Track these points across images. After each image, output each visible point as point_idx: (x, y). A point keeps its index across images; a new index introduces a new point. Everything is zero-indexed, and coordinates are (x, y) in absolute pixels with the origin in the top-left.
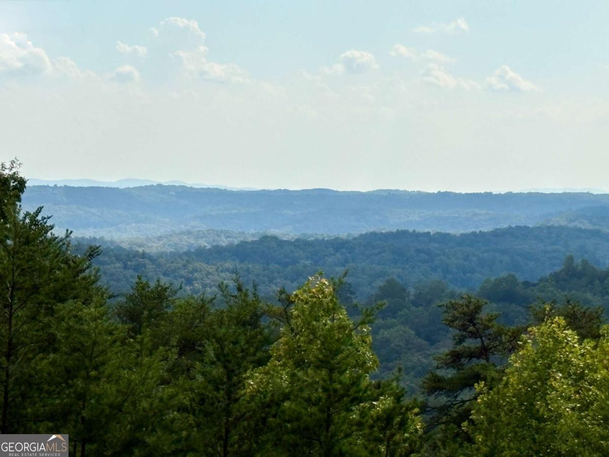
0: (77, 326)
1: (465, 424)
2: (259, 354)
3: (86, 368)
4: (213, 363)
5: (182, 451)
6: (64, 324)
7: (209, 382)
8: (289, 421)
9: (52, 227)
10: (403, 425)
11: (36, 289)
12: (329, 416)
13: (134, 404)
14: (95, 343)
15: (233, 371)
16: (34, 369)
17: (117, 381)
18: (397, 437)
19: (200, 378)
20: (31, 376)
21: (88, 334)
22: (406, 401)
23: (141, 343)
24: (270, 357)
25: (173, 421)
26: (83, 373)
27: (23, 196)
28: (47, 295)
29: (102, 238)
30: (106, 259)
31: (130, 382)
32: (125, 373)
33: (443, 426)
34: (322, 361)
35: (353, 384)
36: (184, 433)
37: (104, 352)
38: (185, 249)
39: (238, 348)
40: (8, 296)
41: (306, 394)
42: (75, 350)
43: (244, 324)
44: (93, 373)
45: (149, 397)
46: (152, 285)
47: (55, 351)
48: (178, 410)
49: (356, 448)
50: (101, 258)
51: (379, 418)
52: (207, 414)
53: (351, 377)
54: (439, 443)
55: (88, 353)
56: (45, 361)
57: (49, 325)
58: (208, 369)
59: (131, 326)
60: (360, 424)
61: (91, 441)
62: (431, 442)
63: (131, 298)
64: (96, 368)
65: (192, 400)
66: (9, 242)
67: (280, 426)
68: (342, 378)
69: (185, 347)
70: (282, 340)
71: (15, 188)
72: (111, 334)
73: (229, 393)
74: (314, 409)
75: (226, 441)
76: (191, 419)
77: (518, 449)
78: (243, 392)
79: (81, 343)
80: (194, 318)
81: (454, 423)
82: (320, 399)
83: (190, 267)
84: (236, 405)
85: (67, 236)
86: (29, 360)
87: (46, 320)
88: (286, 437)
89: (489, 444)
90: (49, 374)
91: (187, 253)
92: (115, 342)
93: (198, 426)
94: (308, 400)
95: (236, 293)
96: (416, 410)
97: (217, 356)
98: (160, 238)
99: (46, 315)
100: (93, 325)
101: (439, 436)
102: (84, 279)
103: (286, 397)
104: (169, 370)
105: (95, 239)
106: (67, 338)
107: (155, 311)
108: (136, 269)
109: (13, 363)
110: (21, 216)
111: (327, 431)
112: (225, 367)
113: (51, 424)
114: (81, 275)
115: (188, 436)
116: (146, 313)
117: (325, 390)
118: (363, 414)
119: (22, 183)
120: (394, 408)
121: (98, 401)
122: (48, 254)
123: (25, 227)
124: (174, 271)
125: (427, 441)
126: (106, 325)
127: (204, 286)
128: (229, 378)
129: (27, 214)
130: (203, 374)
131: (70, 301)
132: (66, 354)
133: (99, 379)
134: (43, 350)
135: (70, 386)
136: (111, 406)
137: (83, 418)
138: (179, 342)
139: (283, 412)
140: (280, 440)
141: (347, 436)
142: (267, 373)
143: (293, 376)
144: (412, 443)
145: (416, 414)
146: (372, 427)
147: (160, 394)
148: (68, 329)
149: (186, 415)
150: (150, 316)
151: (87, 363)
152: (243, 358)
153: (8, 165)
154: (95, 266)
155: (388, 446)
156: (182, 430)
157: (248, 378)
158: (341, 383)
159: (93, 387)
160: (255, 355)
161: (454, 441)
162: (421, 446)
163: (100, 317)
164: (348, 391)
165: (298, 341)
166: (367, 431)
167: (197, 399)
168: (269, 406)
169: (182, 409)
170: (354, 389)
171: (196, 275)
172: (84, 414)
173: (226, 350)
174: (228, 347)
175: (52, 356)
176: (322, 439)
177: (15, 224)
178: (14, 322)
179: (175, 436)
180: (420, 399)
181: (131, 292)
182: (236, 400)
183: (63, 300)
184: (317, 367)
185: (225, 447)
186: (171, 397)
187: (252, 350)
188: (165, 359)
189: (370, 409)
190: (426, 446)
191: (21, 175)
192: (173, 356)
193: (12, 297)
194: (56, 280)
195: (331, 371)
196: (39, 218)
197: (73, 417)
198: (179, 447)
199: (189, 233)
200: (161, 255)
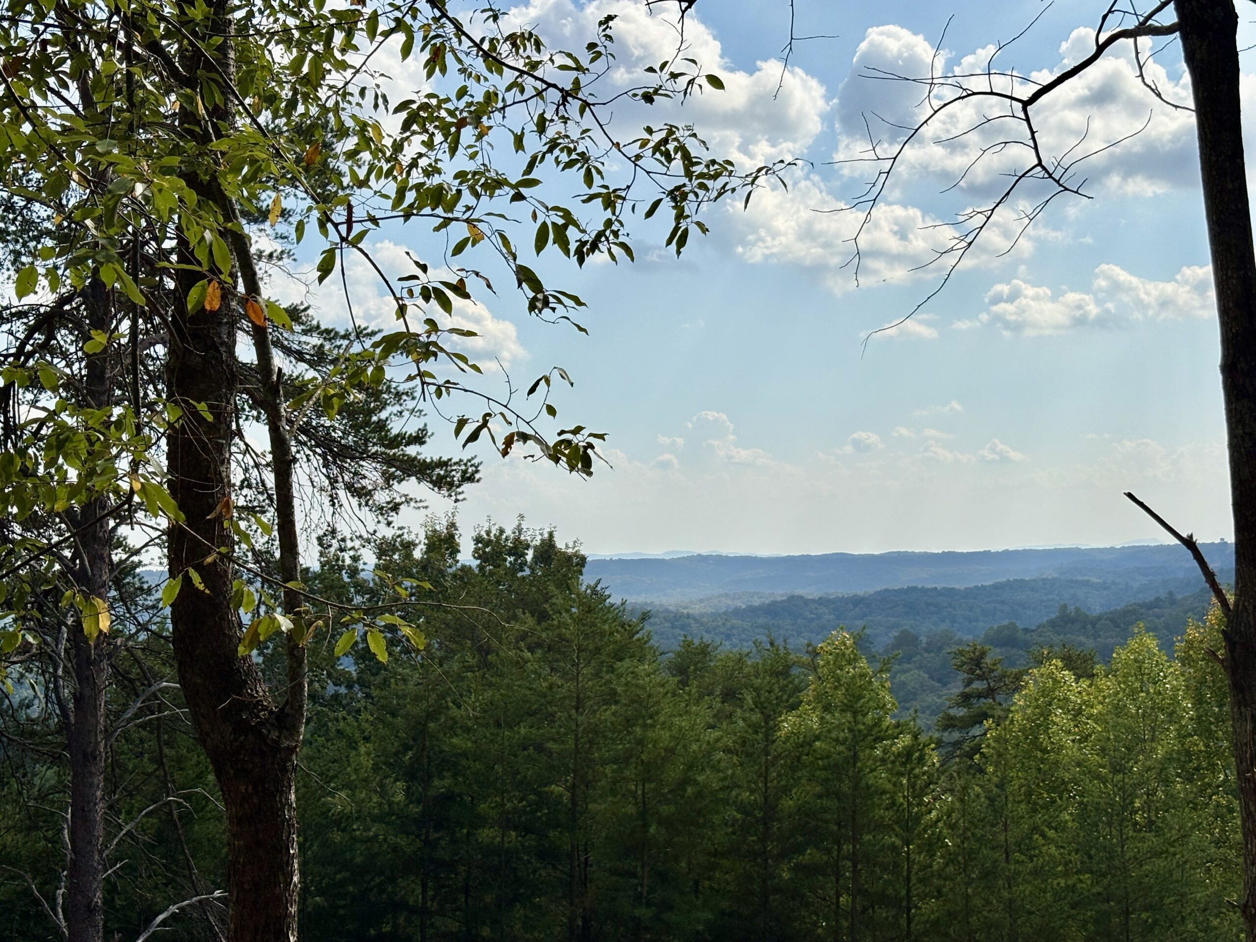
0: (634, 681)
1: (977, 756)
2: (791, 700)
3: (643, 717)
4: (752, 710)
5: (728, 787)
6: (623, 680)
7: (749, 726)
8: (821, 759)
9: (609, 596)
10: (921, 760)
11: (598, 650)
12: (855, 754)
13: (685, 747)
14: (649, 696)
15: (769, 716)
16: (599, 719)
17: (670, 729)
18: (917, 771)
19: (741, 723)
20: (597, 725)
21: (643, 688)
22: (923, 738)
23: (689, 694)
24: (802, 702)
25: (719, 762)
26: (640, 721)
27: (584, 570)
28: (608, 655)
29: (652, 603)
30: (657, 620)
31: (680, 729)
32: (676, 720)
33: (957, 760)
34: (845, 705)
35: (876, 725)
36: (730, 772)
37: (658, 703)
38: (724, 609)
39: (773, 696)
40: (575, 657)
41: (834, 735)
42: (633, 702)
43: (777, 674)
44: (649, 721)
45: (698, 741)
46: (697, 642)
47: (616, 703)
48: (724, 751)
49: (880, 781)
50: (652, 620)
51: (900, 754)
52: (748, 755)
53: (873, 719)
54: (955, 775)
55: (644, 704)
56: (608, 712)
57: (609, 682)
58: (748, 715)
59: (680, 678)
60: (883, 761)
61: (649, 780)
62: (947, 774)
63: (679, 655)
64: (651, 717)
65: (734, 742)
66: (574, 610)
67: (811, 763)
68: (865, 720)
69: (727, 695)
70: (811, 687)
71: (577, 564)
72: (663, 686)
73: (766, 736)
74: (840, 748)
75: (766, 778)
76: (735, 758)
77: (1025, 779)
78: (779, 734)
79: (638, 695)
80: (734, 670)
81: (967, 756)
82: (846, 739)
83: (729, 624)
84: (774, 746)
85: (623, 604)
86: (595, 712)
87: (608, 677)
88: (818, 773)
89: (999, 774)
90: (612, 723)
91: (726, 613)
92: (666, 694)
93: (741, 764)
94: (837, 740)
95: (769, 647)
96: (933, 746)
97: (755, 703)
98: (701, 601)
99: (607, 672)
100: (647, 679)
101: (955, 768)
102: (638, 640)
103: (817, 738)
104: (715, 716)
105: (646, 604)
106: (626, 691)
107: (700, 665)
108: (682, 628)
109: (582, 714)
110: (583, 588)
111: (854, 766)
112: (762, 713)
113: (615, 767)
114: (636, 637)
115: (733, 774)
116: (692, 668)
117: (851, 730)
118: (885, 751)
119: (583, 559)
120: (913, 745)
121: (654, 746)
122: (608, 619)
123: (586, 597)
124: (715, 629)
125: (943, 773)
126: (658, 679)
127: (741, 640)
128: (767, 723)
129: (588, 587)
130: (744, 720)
131: (627, 660)
132: (625, 705)
133: (654, 726)
134: (606, 703)
135: (629, 733)
136: (666, 750)
137: (642, 761)
138: (722, 691)
139: (814, 751)
140: (813, 776)
141: (872, 771)
142: (800, 716)
143: (822, 718)
144: (930, 776)
145: (933, 749)
146: (893, 762)
147: (707, 738)
148: (626, 684)
149: (730, 756)
150: (695, 670)
151: (644, 712)
152: (778, 705)
153: (571, 545)
154: (648, 628)
155: (909, 780)
156: (727, 768)
157: (783, 721)
158: (864, 724)
159: (650, 734)
160: (787, 701)
161: (968, 773)
162: (939, 778)
163: (654, 673)
164: (871, 730)
165: (825, 687)
166: (889, 766)
167: (739, 741)
168: (802, 746)
169: (727, 750)
170: (877, 729)
171: (734, 631)
172: (644, 757)
173: (762, 699)
174: (764, 695)
175: (613, 707)
176: (850, 774)
177: (578, 595)
178: (580, 679)
179: (721, 774)
180: (937, 735)
181: (679, 649)
182: (774, 742)
183: (621, 660)
184: (843, 711)
185: (766, 784)
186: (717, 740)
187: (785, 697)
188: (710, 707)
189: (891, 746)
190: (943, 778)
191: (582, 553)
192: (718, 705)
193: (578, 658)
194: (615, 642)
195: (855, 713)
196: (598, 588)
197: (634, 760)
198: (726, 783)
199: (726, 595)
200: (702, 615)
